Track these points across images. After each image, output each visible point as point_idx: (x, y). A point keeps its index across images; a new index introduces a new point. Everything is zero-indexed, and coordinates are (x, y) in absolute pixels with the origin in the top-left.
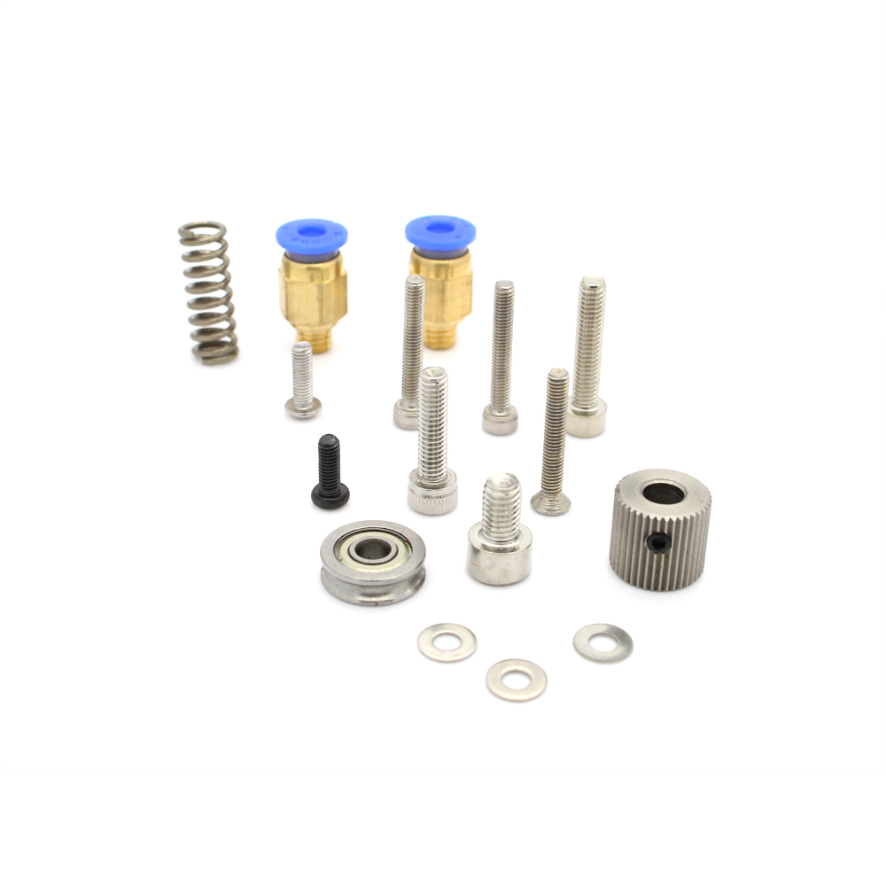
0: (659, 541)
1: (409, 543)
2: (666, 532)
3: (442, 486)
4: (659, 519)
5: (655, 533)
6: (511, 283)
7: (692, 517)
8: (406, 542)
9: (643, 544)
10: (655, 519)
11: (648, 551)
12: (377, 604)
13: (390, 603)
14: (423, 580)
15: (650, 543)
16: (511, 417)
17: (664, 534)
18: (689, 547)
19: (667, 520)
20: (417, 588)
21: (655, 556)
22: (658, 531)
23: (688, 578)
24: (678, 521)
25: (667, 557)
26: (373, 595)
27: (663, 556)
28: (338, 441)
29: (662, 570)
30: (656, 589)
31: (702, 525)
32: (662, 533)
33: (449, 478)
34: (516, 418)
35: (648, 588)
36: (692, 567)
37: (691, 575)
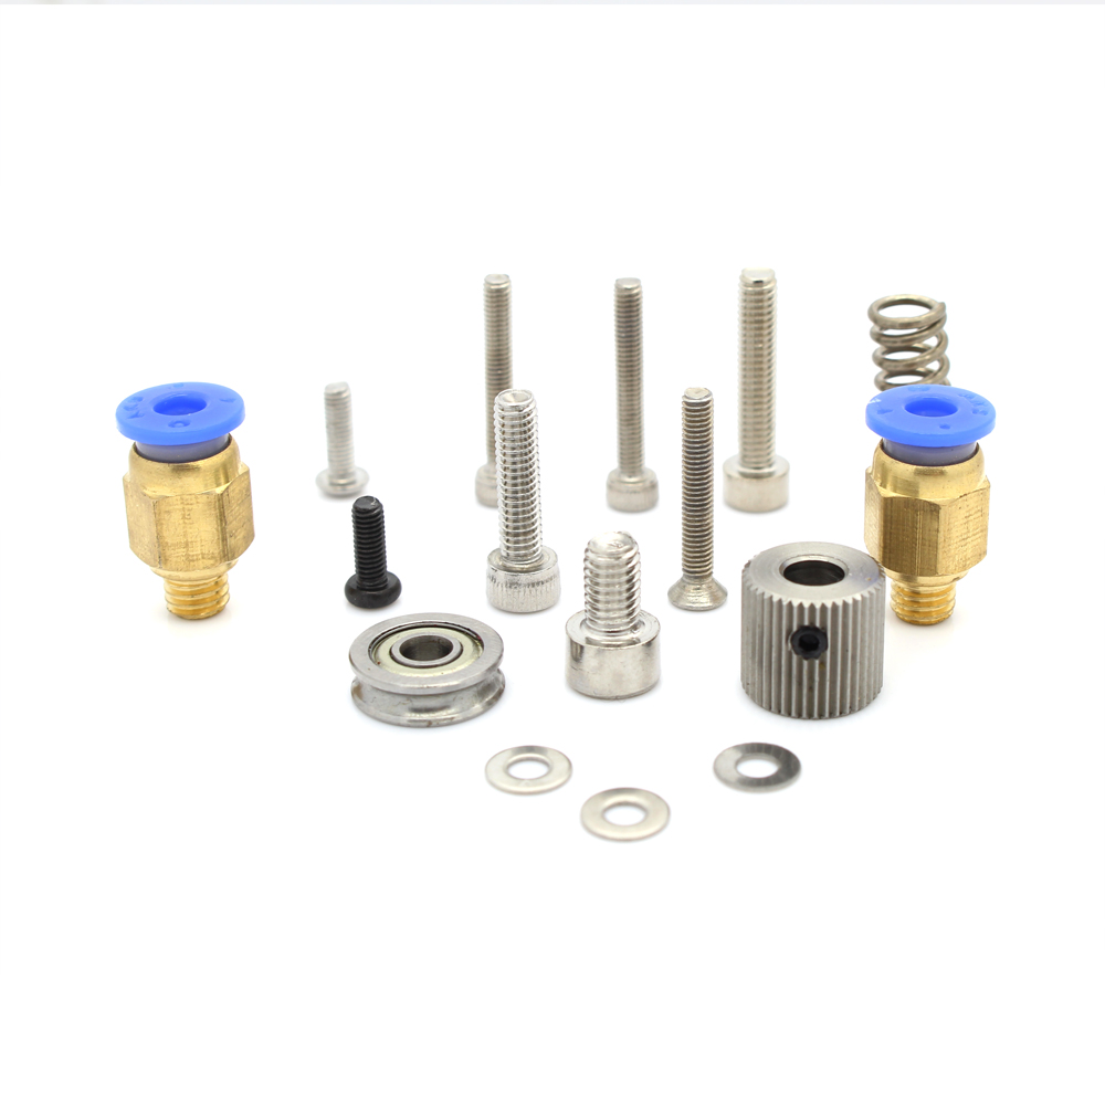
0: (809, 639)
1: (480, 641)
2: (818, 624)
3: (537, 568)
4: (806, 605)
5: (802, 628)
6: (637, 281)
7: (855, 601)
8: (477, 640)
9: (786, 647)
10: (801, 606)
11: (795, 657)
12: (429, 725)
13: (451, 722)
14: (500, 693)
15: (797, 643)
16: (648, 484)
17: (816, 629)
18: (854, 648)
19: (818, 606)
20: (490, 704)
21: (805, 663)
22: (806, 623)
23: (857, 698)
24: (835, 607)
25: (823, 664)
26: (426, 709)
27: (817, 662)
28: (380, 506)
29: (817, 684)
30: (810, 716)
31: (871, 614)
32: (812, 628)
33: (546, 559)
34: (654, 486)
35: (799, 716)
36: (862, 679)
37: (861, 694)
